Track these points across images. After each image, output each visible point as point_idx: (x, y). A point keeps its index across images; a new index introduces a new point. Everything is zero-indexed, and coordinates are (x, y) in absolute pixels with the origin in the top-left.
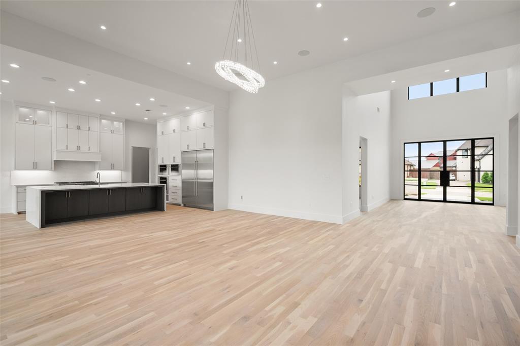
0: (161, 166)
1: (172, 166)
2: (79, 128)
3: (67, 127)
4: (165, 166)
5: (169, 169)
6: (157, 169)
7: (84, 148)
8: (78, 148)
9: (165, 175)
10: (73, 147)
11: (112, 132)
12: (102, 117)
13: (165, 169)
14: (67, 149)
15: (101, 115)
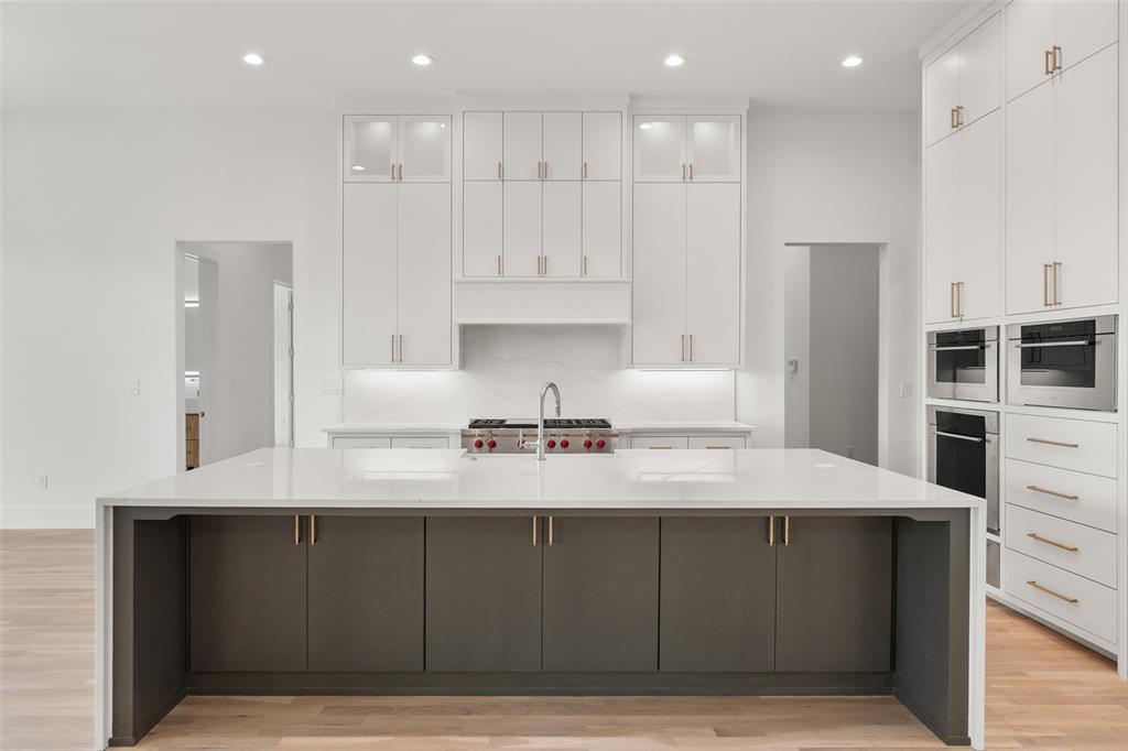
0: (943, 338)
1: (1030, 333)
2: (543, 171)
3: (501, 177)
4: (976, 336)
5: (1006, 356)
6: (923, 359)
7: (564, 265)
8: (543, 264)
9: (969, 397)
10: (522, 265)
11: (688, 173)
12: (637, 108)
13: (976, 360)
14: (500, 272)
15: (633, 97)
